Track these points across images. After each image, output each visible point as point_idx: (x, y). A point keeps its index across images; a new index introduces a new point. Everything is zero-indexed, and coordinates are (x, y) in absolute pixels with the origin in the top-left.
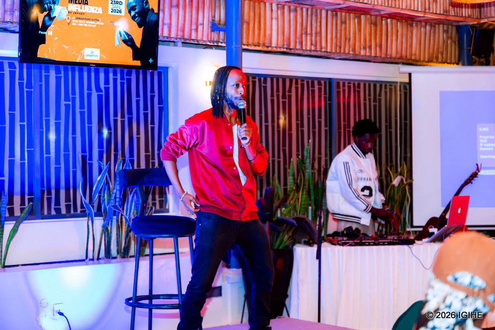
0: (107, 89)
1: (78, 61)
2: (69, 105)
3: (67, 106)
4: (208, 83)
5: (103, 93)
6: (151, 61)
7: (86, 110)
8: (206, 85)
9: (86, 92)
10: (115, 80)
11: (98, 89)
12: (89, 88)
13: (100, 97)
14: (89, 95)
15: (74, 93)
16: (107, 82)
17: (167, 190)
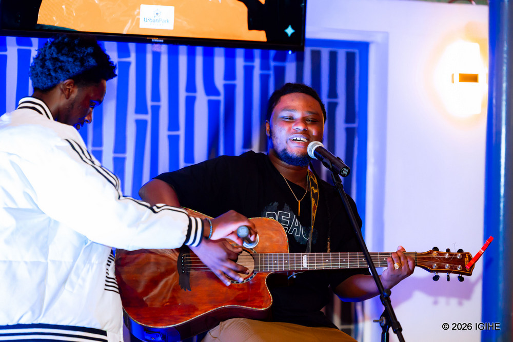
0: (230, 91)
1: (125, 32)
2: (145, 122)
3: (141, 125)
4: (457, 78)
5: (221, 98)
6: (290, 31)
7: (182, 133)
8: (453, 82)
9: (183, 94)
10: (248, 71)
11: (210, 88)
12: (191, 87)
13: (213, 107)
14: (191, 102)
15: (156, 96)
16: (230, 73)
17: (359, 307)
